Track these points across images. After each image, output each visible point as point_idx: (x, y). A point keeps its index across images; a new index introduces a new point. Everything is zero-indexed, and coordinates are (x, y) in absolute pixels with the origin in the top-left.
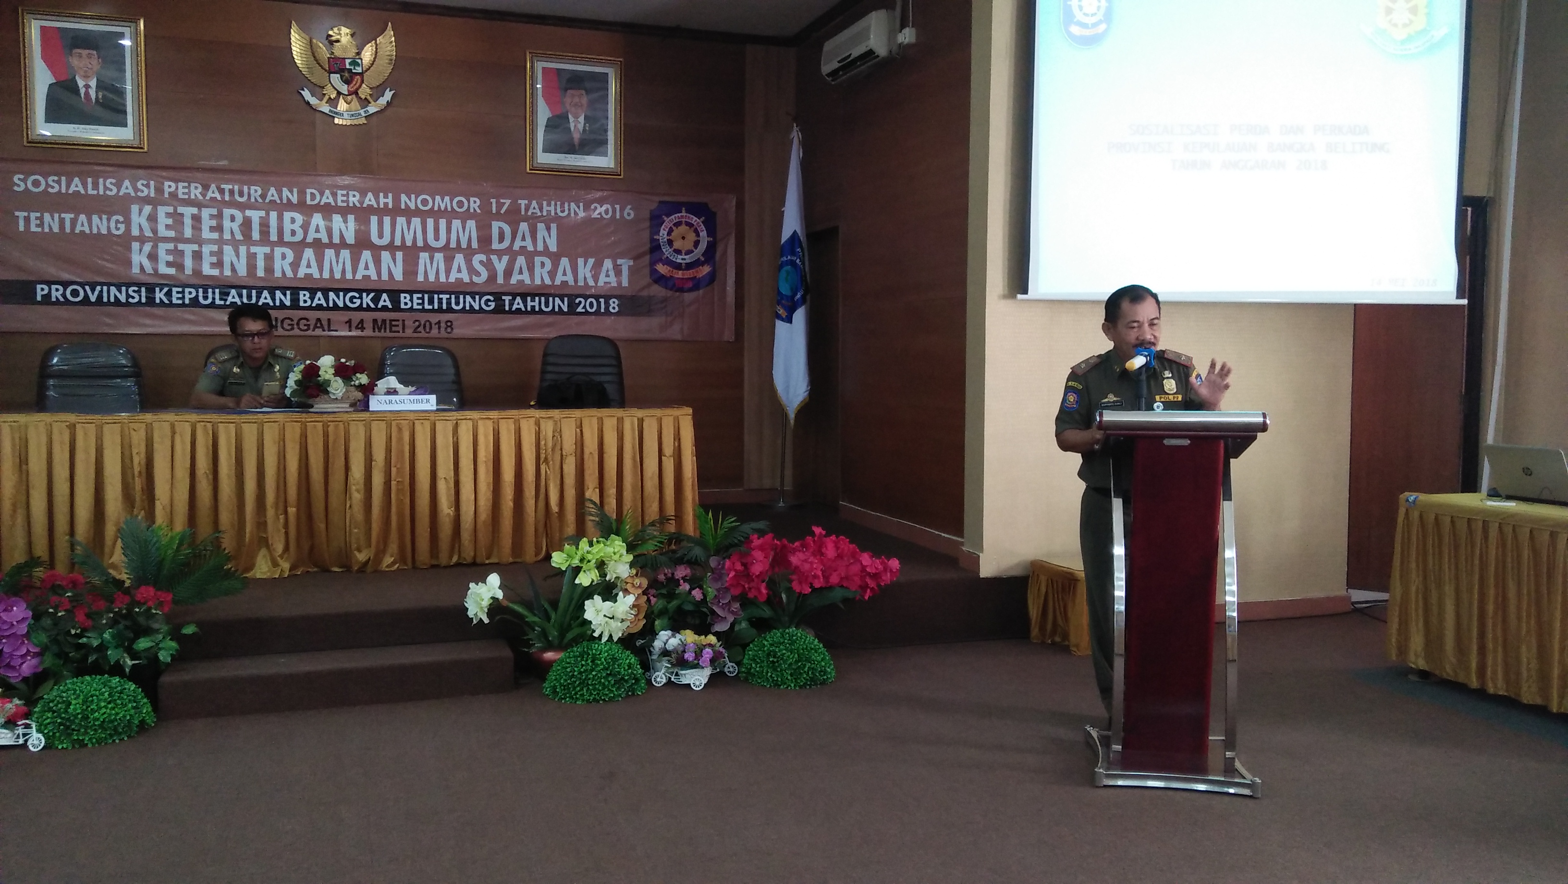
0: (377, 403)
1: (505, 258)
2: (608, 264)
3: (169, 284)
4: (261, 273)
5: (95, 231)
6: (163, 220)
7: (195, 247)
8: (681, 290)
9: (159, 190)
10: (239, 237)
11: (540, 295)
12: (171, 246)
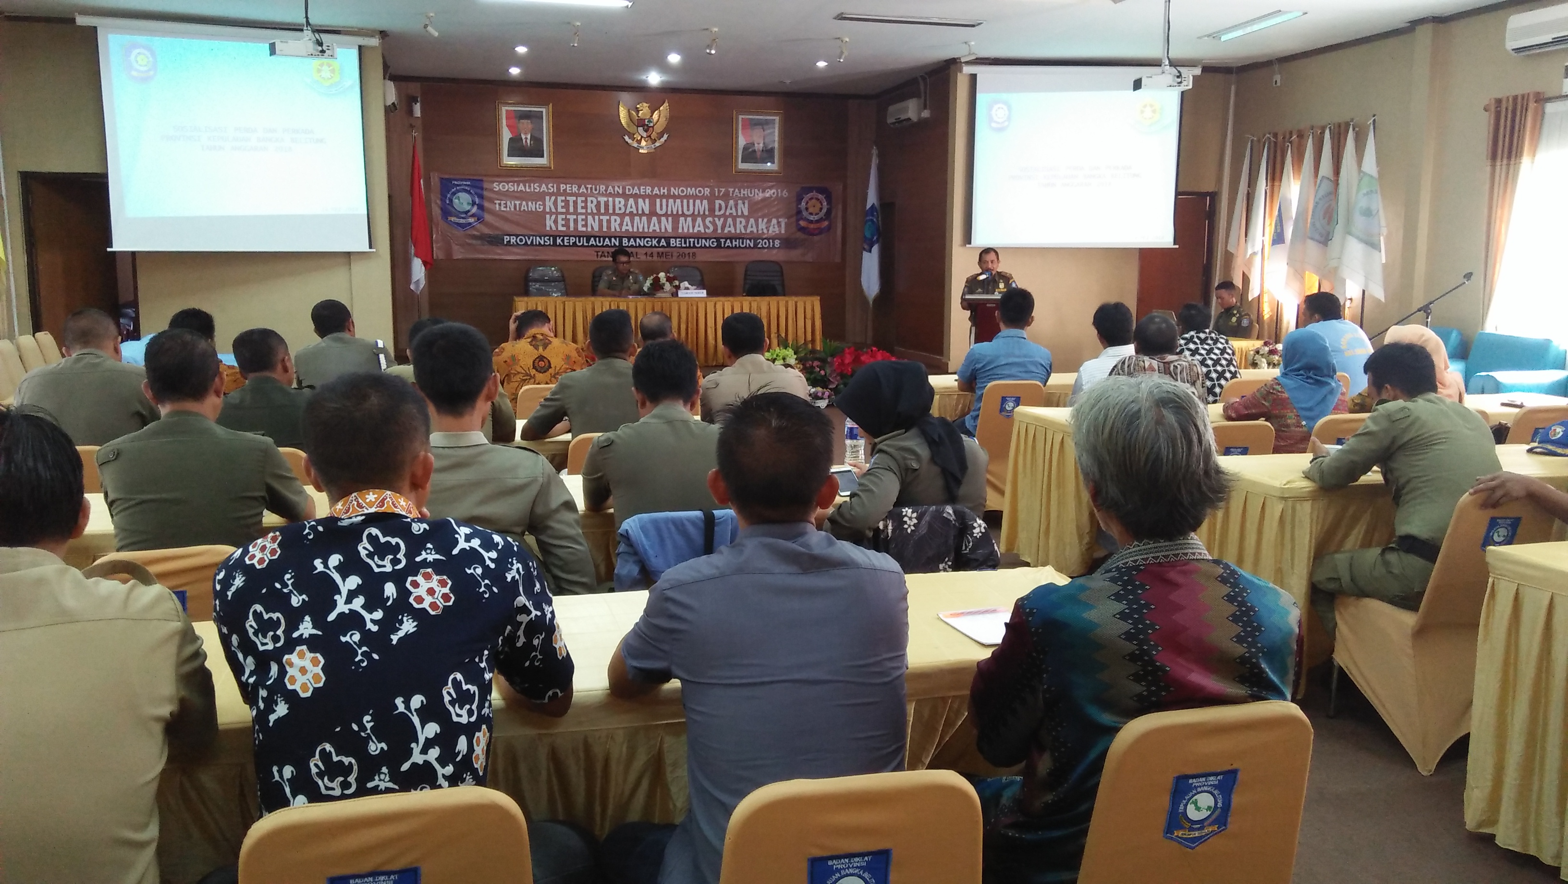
0: (682, 294)
1: (722, 219)
2: (774, 221)
3: (563, 236)
4: (605, 229)
5: (530, 209)
6: (560, 204)
7: (575, 217)
8: (813, 235)
9: (558, 188)
10: (595, 211)
11: (739, 238)
12: (564, 216)
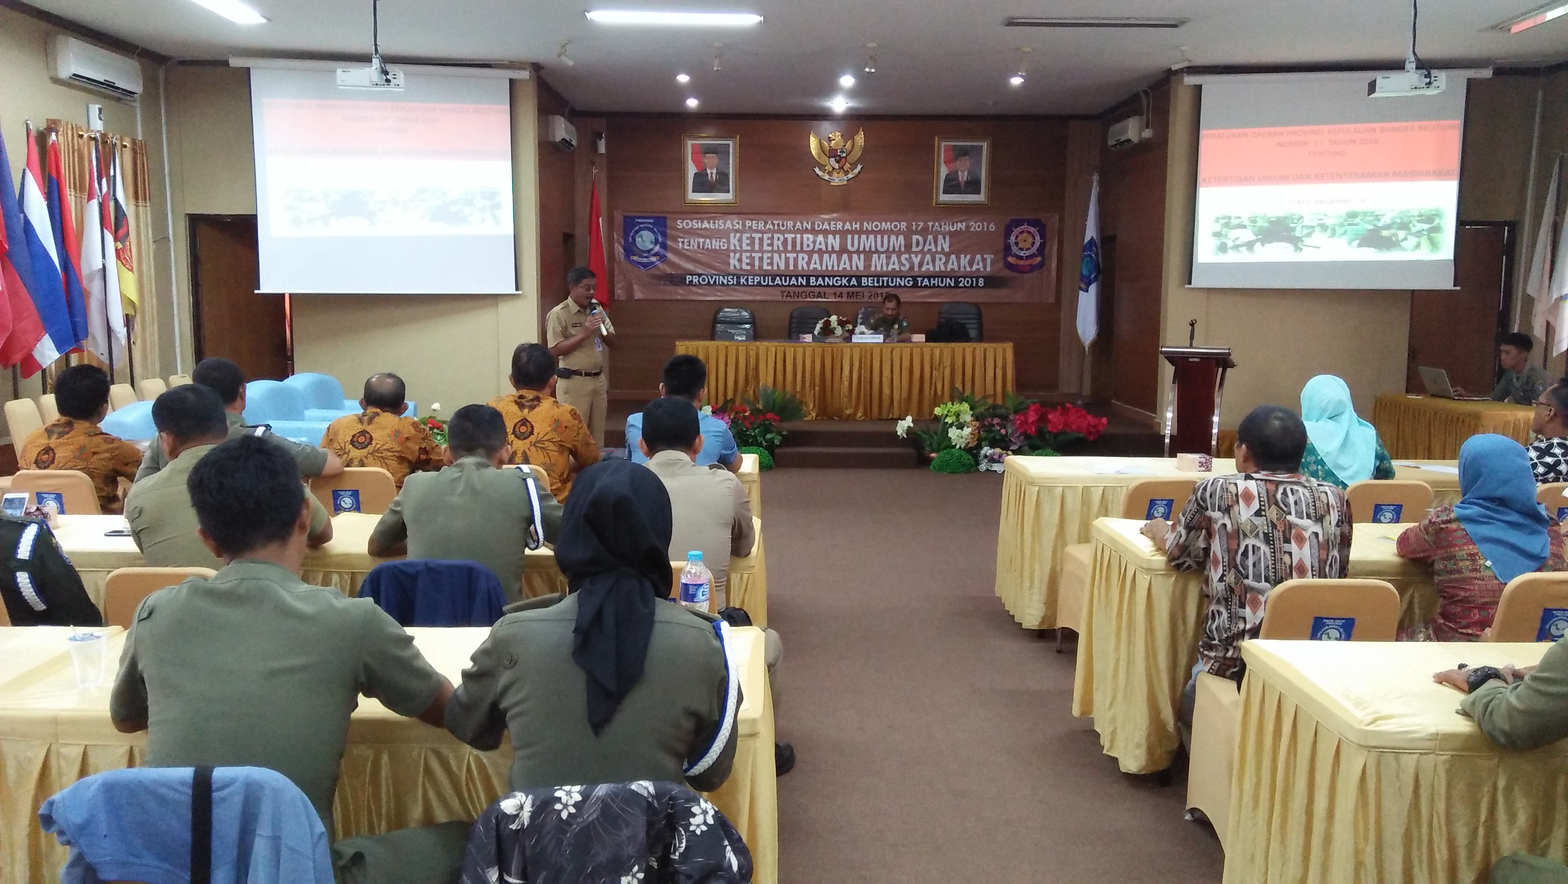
0: (856, 339)
1: (919, 256)
2: (978, 257)
3: (748, 274)
4: (791, 268)
5: (713, 247)
6: (745, 241)
7: (760, 255)
8: (1022, 272)
9: (744, 225)
10: (781, 249)
11: (938, 277)
12: (749, 254)
